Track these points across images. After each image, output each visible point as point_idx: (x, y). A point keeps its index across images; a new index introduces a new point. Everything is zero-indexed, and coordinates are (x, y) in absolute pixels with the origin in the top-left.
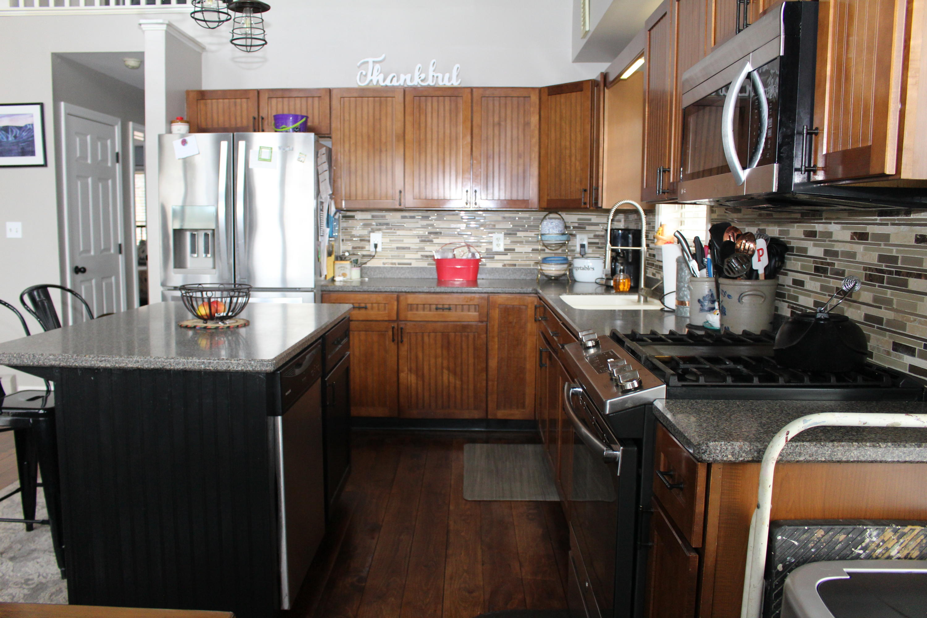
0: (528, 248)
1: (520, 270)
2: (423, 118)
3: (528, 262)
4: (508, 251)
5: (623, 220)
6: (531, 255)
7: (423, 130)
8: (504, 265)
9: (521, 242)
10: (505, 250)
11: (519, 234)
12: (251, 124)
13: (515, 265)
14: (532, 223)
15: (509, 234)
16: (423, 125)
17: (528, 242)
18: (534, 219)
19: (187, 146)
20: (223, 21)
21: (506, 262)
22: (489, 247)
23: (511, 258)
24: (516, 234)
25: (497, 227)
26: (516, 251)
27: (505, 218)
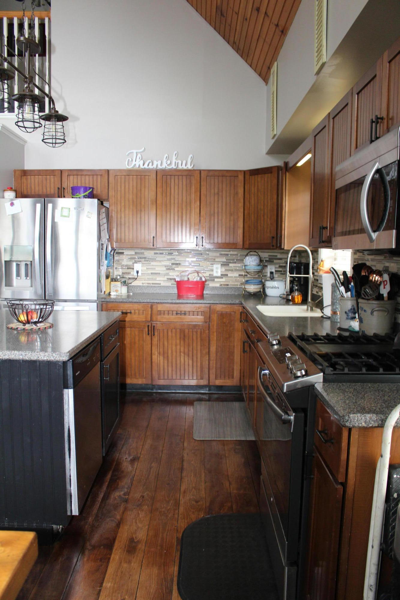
0: (236, 274)
1: (231, 288)
2: (168, 189)
3: (236, 283)
4: (223, 276)
5: (297, 256)
6: (238, 278)
7: (168, 198)
8: (221, 285)
9: (232, 270)
10: (222, 275)
11: (231, 265)
12: (57, 192)
13: (228, 285)
14: (239, 258)
15: (223, 265)
16: (168, 194)
17: (236, 270)
18: (240, 255)
19: (14, 206)
20: (37, 128)
21: (222, 283)
22: (211, 273)
23: (226, 280)
24: (229, 265)
25: (216, 260)
26: (229, 276)
27: (221, 254)
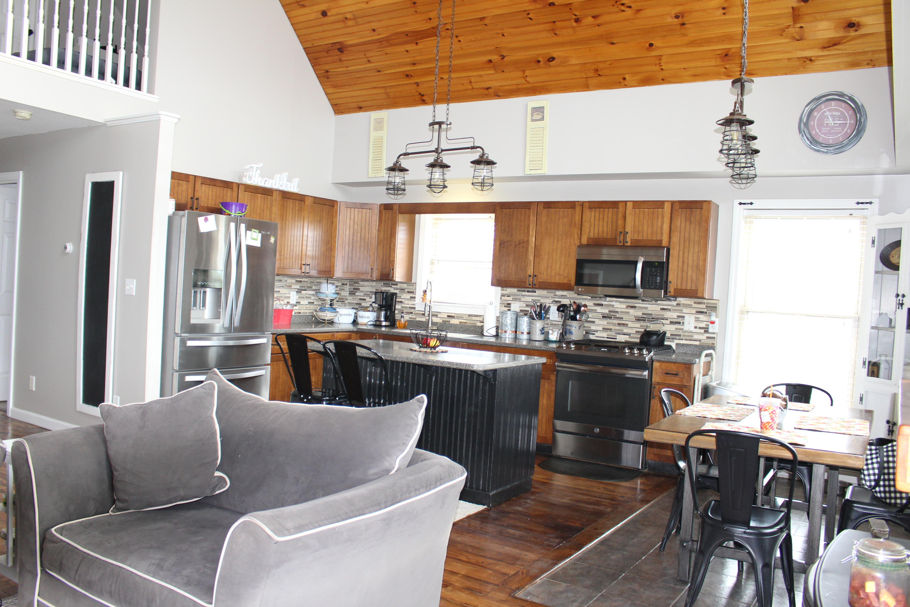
0: (306, 302)
1: (302, 316)
3: (306, 311)
4: (297, 303)
5: (348, 284)
6: (308, 306)
8: (296, 313)
9: (303, 298)
11: (303, 292)
12: (189, 202)
13: (300, 313)
14: (309, 285)
15: (299, 291)
17: (307, 297)
19: (208, 221)
21: (296, 311)
22: (288, 300)
23: (299, 308)
24: (301, 292)
25: (293, 287)
26: (301, 303)
27: (297, 281)
